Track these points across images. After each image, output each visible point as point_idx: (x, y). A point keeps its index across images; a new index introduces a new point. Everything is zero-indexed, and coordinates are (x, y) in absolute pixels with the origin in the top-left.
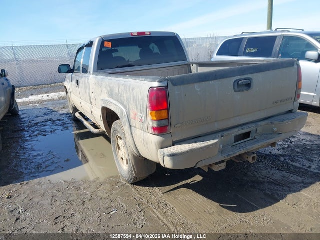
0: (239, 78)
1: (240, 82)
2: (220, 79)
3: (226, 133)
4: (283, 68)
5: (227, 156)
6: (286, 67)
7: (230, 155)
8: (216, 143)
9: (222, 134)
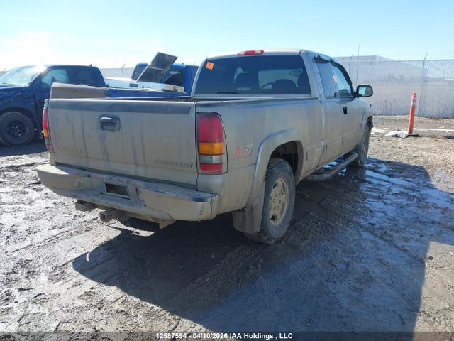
1: (102, 118)
3: (94, 175)
4: (166, 112)
9: (90, 173)
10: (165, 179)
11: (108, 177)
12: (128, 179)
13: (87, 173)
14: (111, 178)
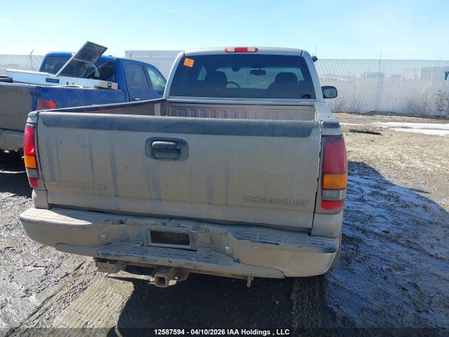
0: (157, 135)
1: (154, 143)
2: (119, 129)
3: (130, 220)
4: (272, 135)
5: (103, 254)
6: (279, 135)
7: (109, 254)
8: (83, 227)
9: (123, 218)
10: (258, 222)
11: (159, 222)
12: (196, 224)
13: (118, 218)
14: (164, 224)
